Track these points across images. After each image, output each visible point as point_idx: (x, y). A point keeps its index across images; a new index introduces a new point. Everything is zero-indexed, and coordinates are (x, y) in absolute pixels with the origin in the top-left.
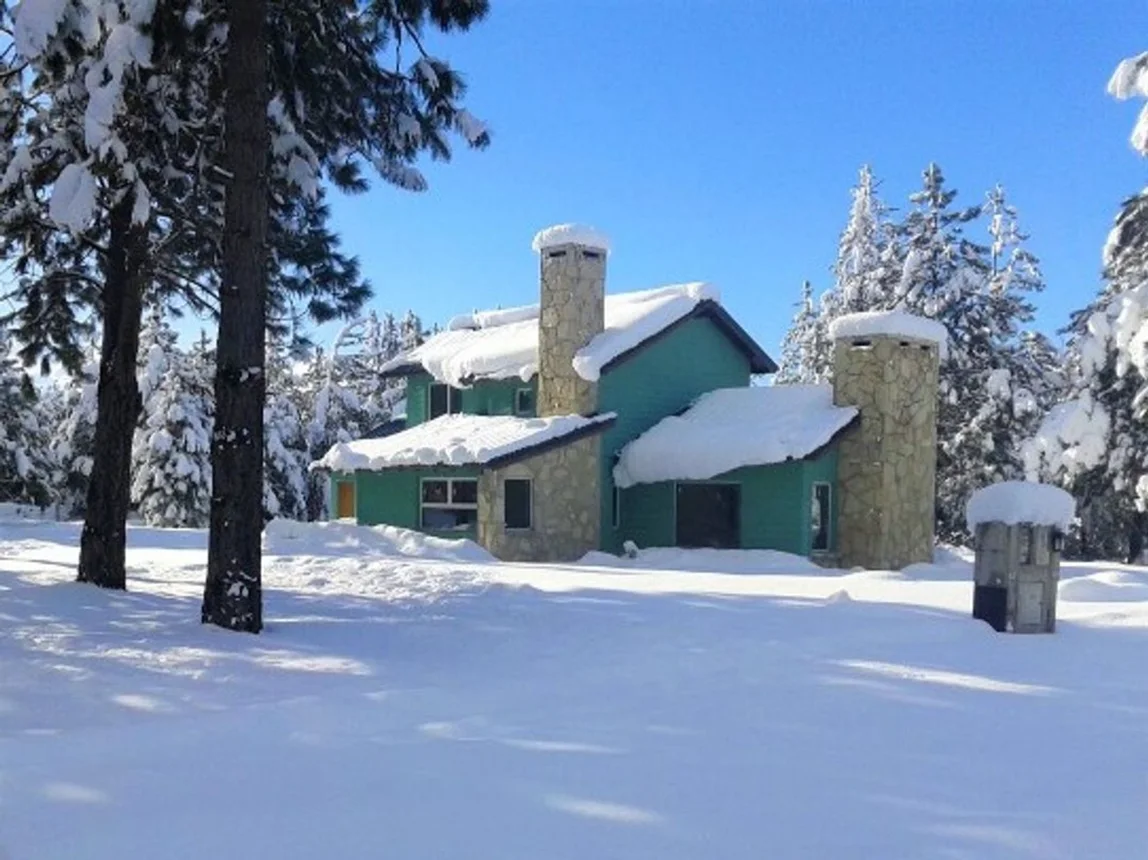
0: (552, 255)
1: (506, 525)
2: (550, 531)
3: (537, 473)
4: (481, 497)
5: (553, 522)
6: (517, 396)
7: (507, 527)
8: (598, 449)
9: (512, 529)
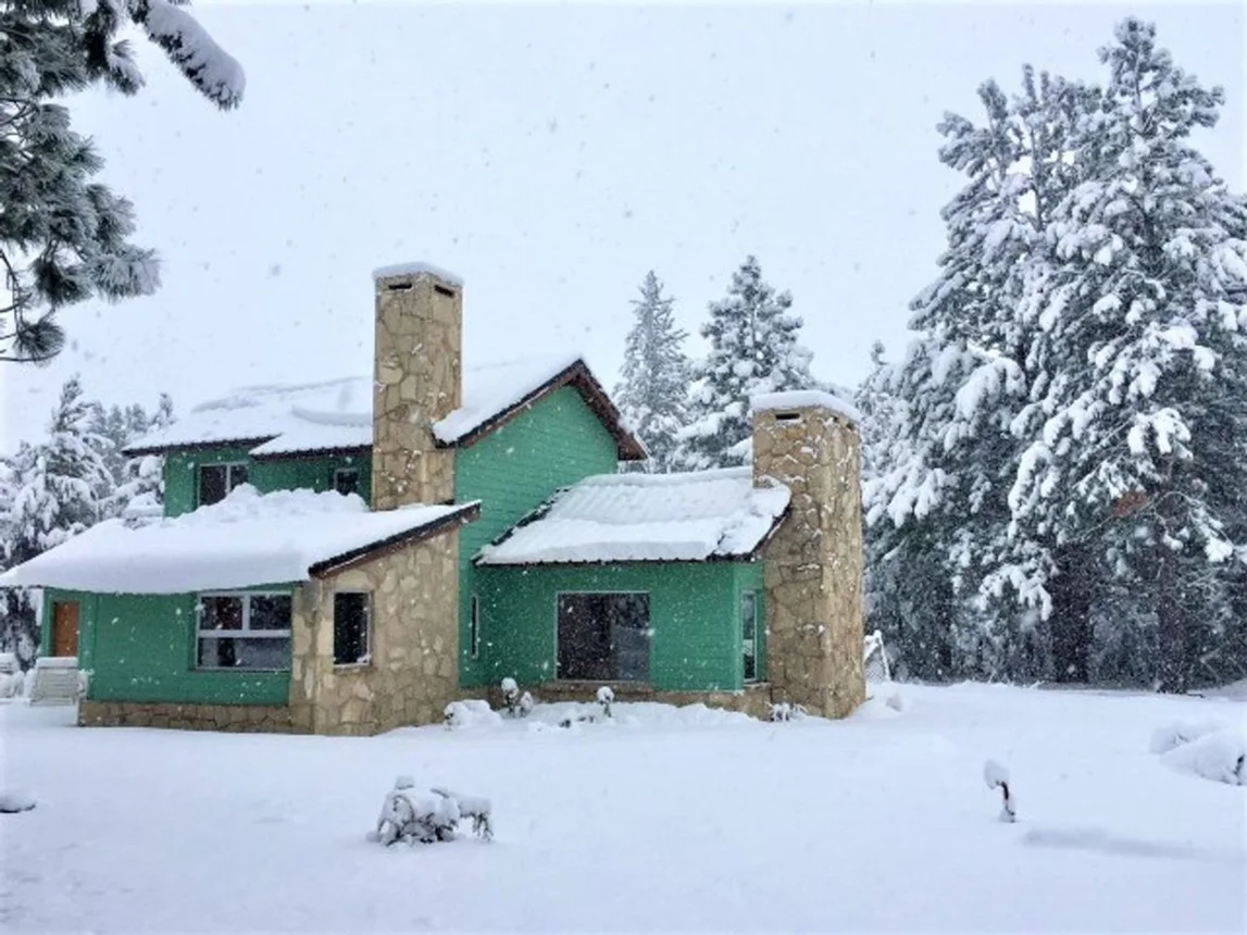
0: (393, 287)
1: (335, 659)
2: (394, 666)
3: (379, 582)
4: (298, 620)
5: (396, 653)
6: (335, 477)
7: (336, 663)
8: (453, 550)
9: (343, 666)
